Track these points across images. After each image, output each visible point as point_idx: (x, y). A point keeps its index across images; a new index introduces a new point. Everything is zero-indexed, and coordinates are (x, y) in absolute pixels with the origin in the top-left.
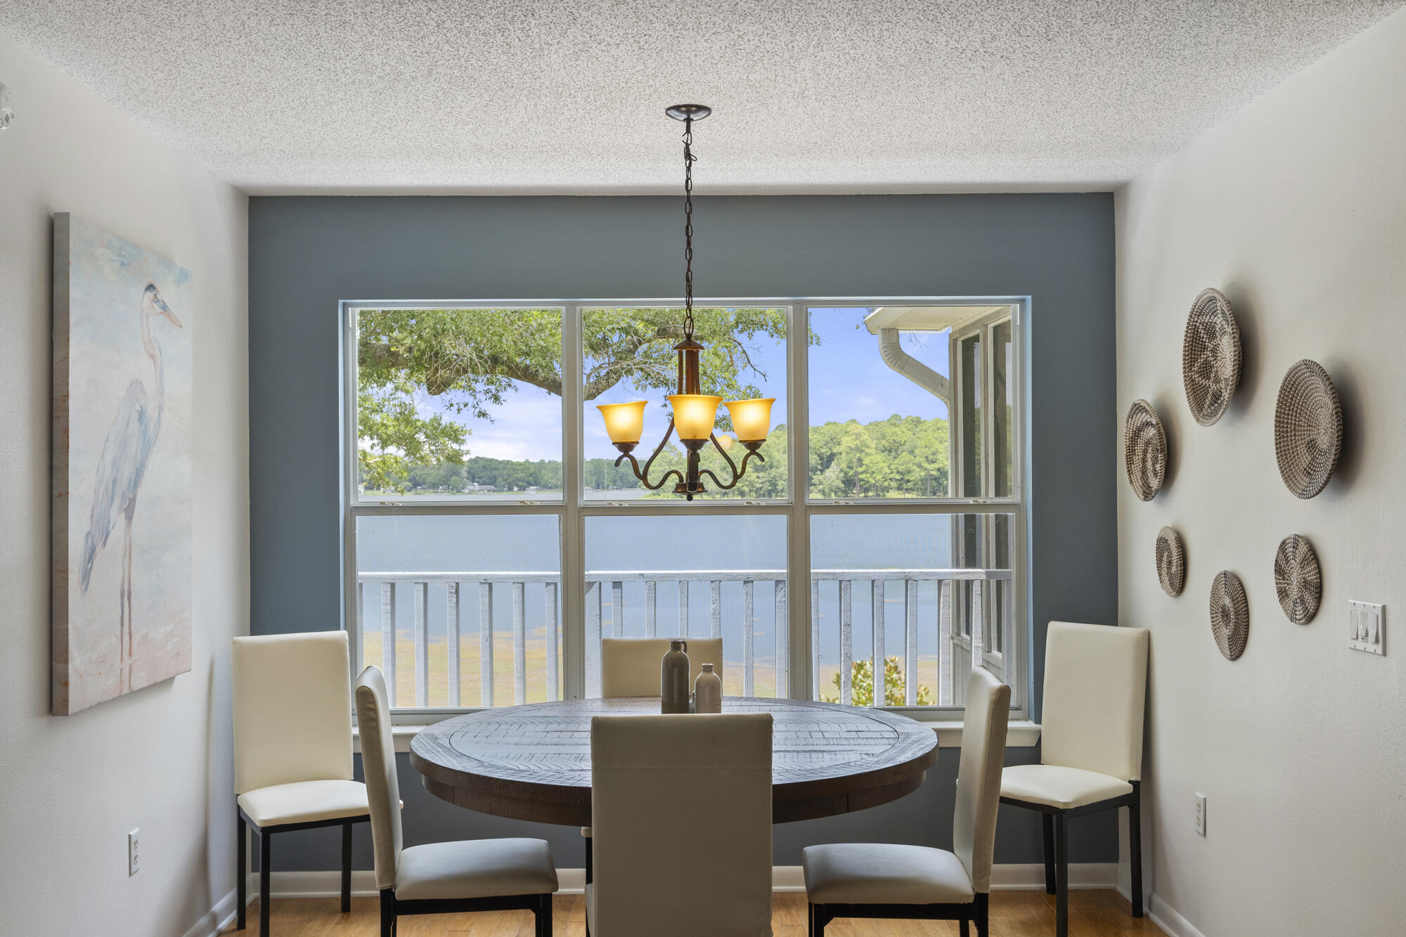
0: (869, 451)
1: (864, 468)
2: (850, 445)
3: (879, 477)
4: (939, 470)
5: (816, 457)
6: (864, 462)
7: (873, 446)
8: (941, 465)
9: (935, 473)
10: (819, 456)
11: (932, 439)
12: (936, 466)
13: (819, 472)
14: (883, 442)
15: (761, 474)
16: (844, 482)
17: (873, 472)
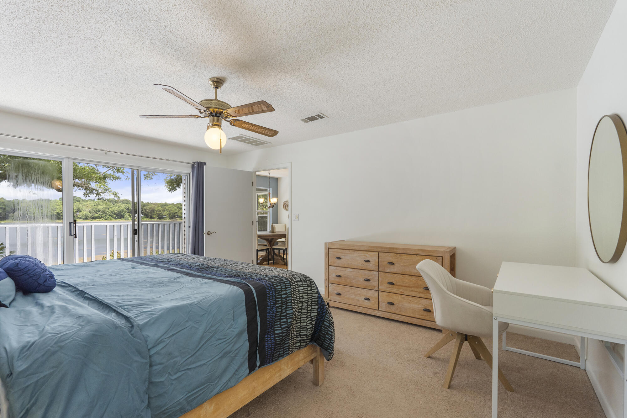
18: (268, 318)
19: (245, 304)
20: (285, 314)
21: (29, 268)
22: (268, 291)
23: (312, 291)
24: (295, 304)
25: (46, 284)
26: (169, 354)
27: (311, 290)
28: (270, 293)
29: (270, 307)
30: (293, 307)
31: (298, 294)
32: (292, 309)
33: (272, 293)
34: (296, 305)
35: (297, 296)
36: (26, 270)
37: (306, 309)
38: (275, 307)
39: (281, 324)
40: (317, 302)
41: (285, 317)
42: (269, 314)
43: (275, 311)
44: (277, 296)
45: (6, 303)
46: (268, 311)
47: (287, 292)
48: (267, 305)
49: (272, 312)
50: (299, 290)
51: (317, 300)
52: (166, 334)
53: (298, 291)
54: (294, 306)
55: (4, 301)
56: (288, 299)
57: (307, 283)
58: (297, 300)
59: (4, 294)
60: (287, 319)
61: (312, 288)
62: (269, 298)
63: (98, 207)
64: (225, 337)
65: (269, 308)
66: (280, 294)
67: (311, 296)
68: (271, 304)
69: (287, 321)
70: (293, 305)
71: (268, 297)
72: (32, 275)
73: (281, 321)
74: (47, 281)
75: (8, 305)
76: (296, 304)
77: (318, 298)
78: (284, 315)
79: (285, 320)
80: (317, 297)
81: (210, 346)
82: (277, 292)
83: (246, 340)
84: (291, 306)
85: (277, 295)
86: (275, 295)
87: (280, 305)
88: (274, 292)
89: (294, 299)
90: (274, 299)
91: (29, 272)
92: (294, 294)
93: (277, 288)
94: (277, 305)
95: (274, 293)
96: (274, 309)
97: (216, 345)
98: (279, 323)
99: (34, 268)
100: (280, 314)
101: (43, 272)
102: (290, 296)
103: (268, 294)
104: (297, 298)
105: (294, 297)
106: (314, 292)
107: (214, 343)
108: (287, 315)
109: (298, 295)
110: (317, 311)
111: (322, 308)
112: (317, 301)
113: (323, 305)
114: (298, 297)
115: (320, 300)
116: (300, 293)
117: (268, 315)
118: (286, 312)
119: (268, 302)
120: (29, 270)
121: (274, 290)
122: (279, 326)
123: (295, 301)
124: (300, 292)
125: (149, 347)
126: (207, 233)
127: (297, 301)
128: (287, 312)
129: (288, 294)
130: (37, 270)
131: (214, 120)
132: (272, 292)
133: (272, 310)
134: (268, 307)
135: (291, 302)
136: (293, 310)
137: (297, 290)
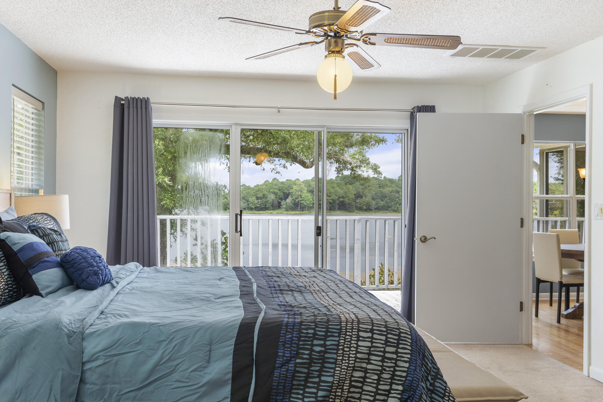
0: (304, 191)
1: (302, 199)
2: (296, 189)
3: (308, 202)
4: (332, 200)
5: (282, 194)
6: (303, 196)
7: (306, 189)
8: (333, 198)
9: (331, 201)
10: (283, 193)
11: (330, 187)
12: (331, 198)
13: (284, 200)
14: (310, 188)
15: (259, 201)
16: (294, 204)
17: (306, 200)
18: (275, 376)
19: (234, 343)
20: (317, 380)
21: (76, 260)
22: (283, 333)
23: (398, 356)
24: (342, 369)
25: (87, 280)
26: (107, 377)
27: (396, 353)
28: (287, 337)
29: (281, 360)
30: (336, 372)
31: (354, 352)
32: (333, 376)
33: (291, 338)
34: (343, 371)
35: (351, 355)
36: (72, 262)
37: (375, 385)
38: (294, 362)
39: (306, 395)
40: (404, 379)
41: (316, 386)
42: (279, 371)
43: (293, 368)
44: (302, 345)
45: (43, 292)
46: (277, 365)
47: (328, 343)
48: (277, 356)
49: (285, 368)
50: (358, 346)
51: (404, 374)
52: (106, 351)
53: (357, 348)
54: (339, 372)
55: (42, 290)
56: (327, 355)
57: (387, 338)
58: (349, 363)
59: (43, 283)
60: (318, 390)
61: (399, 350)
62: (284, 345)
63: (385, 190)
64: (187, 380)
65: (279, 361)
66: (310, 343)
67: (393, 365)
68: (286, 355)
69: (317, 393)
70: (337, 369)
71: (281, 342)
72: (77, 268)
73: (307, 390)
74: (90, 277)
75: (44, 295)
76: (344, 369)
77: (408, 371)
78: (315, 382)
79: (315, 390)
80: (406, 369)
81: (165, 385)
82: (302, 339)
83: (226, 398)
84: (332, 371)
85: (301, 343)
86: (297, 342)
87: (305, 361)
88: (296, 337)
89: (342, 360)
90: (293, 348)
91: (75, 265)
92: (344, 351)
93: (305, 331)
94: (298, 361)
95: (296, 339)
96: (290, 365)
97: (174, 386)
98: (301, 392)
99: (81, 261)
100: (304, 377)
101: (89, 266)
102: (335, 351)
103: (281, 338)
104: (351, 359)
105: (343, 356)
106: (403, 359)
107: (170, 384)
108: (321, 384)
109: (353, 354)
110: (399, 396)
111: (412, 394)
112: (405, 377)
113: (415, 388)
114: (352, 357)
115: (410, 377)
116: (357, 352)
117: (276, 372)
118: (319, 376)
119: (279, 351)
120: (75, 263)
121: (297, 334)
122: (300, 397)
123: (343, 363)
124: (359, 350)
125: (85, 360)
126: (421, 239)
127: (347, 364)
128: (323, 378)
129: (327, 347)
130: (83, 264)
131: (330, 44)
132: (290, 336)
133: (286, 366)
134: (279, 358)
135: (335, 363)
136: (334, 378)
137: (355, 346)
